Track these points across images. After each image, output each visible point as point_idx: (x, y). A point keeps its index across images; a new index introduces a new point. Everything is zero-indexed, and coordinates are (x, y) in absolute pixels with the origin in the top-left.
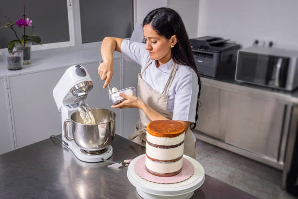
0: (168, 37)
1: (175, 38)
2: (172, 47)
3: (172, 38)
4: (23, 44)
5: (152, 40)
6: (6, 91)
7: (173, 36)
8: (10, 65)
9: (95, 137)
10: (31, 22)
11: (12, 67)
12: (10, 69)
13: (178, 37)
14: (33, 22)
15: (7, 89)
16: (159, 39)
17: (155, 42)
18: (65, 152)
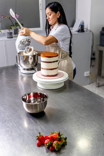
0: (56, 12)
1: (59, 13)
2: (58, 17)
3: (58, 13)
4: (15, 27)
5: (49, 14)
6: (4, 47)
7: (58, 12)
8: (8, 36)
9: (28, 63)
10: (18, 16)
11: (9, 37)
12: (8, 38)
13: (60, 12)
14: (19, 16)
15: (5, 46)
16: (52, 13)
17: (50, 15)
18: (19, 70)
